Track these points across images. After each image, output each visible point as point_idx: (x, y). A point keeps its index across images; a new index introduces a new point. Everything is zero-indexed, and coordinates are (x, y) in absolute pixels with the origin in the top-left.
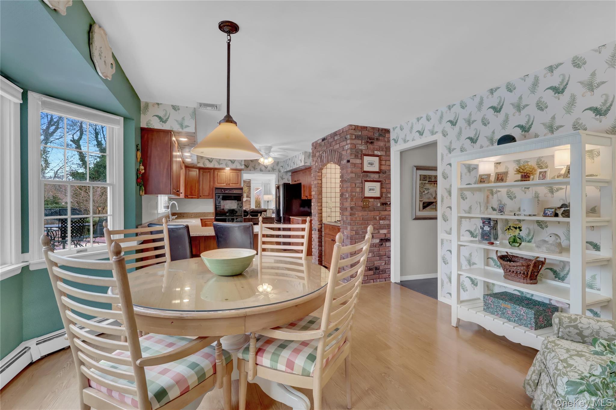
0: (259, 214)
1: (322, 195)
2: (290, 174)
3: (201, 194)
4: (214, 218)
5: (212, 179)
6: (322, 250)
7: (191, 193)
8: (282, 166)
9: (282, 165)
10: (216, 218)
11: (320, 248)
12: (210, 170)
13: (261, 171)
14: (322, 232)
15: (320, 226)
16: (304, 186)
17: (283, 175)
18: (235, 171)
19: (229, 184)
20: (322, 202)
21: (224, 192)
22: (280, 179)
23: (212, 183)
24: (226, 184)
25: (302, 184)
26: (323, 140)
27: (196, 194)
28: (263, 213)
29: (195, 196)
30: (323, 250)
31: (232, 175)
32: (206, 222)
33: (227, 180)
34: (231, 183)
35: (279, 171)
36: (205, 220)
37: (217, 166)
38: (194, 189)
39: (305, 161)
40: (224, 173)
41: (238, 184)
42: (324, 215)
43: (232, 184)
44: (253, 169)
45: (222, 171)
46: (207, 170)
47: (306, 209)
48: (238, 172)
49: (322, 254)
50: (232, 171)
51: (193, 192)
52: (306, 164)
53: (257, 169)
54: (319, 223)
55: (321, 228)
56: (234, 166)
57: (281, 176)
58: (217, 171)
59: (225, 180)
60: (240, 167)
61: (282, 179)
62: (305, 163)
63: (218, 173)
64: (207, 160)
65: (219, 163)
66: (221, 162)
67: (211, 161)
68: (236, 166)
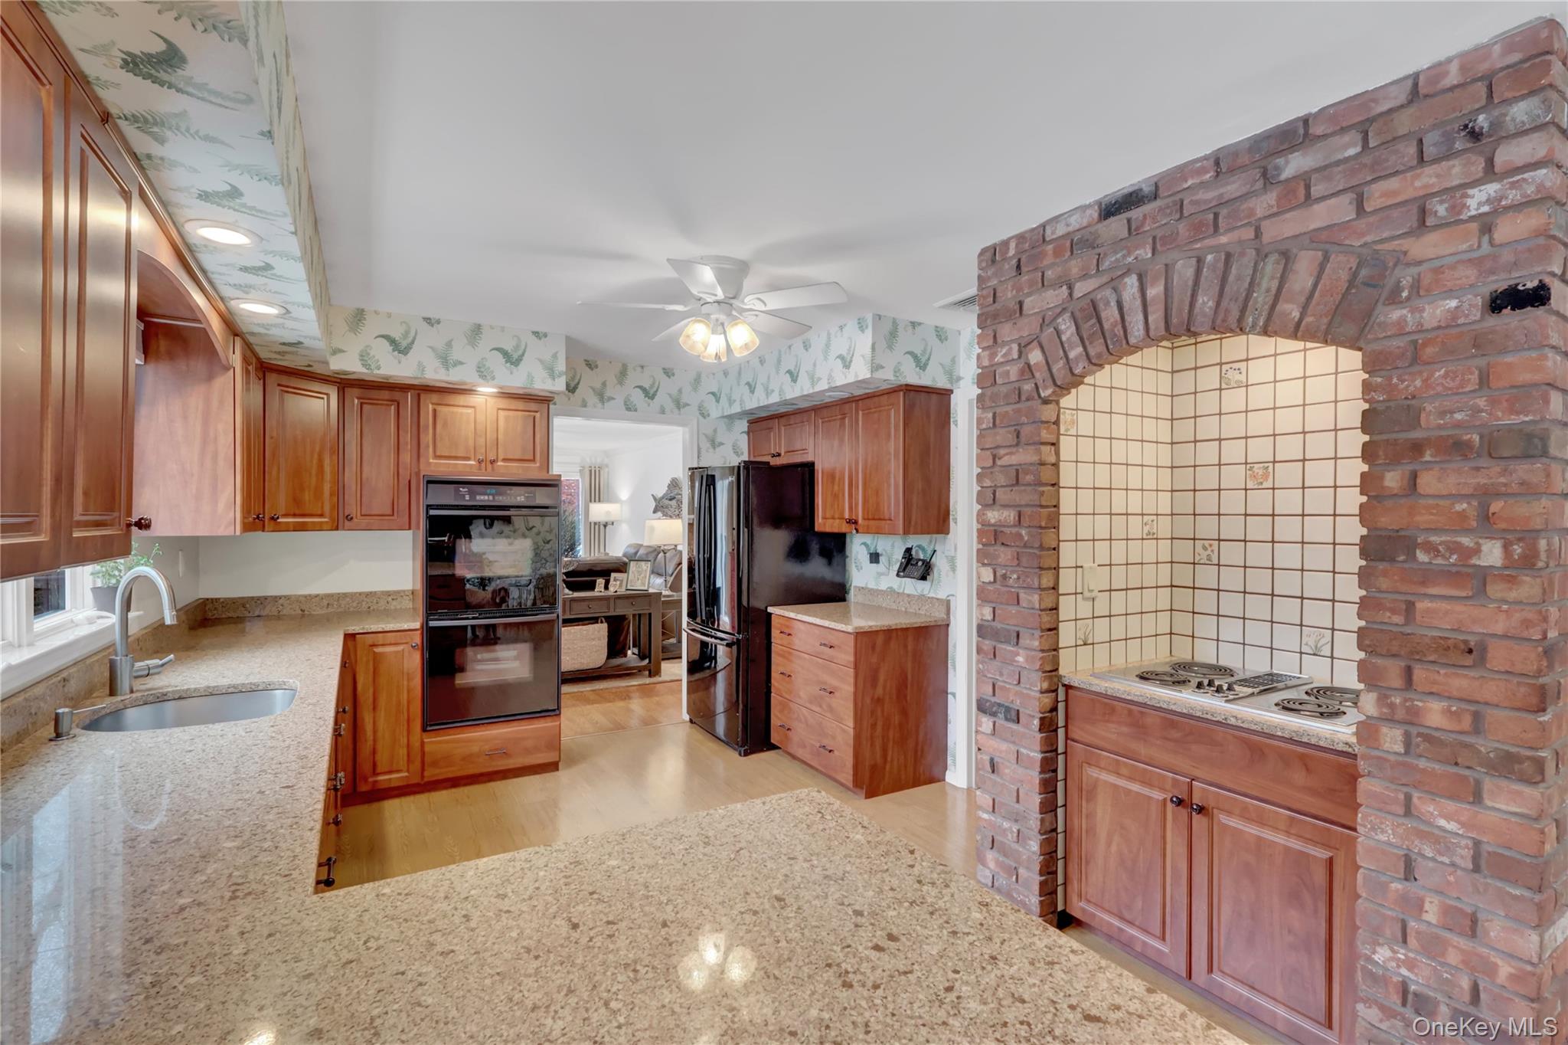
0: (600, 582)
1: (1057, 528)
2: (743, 425)
3: (352, 508)
4: (417, 625)
5: (407, 438)
6: (1055, 830)
7: (297, 501)
8: (713, 394)
9: (715, 390)
10: (432, 624)
11: (1049, 817)
12: (397, 395)
13: (628, 409)
14: (1056, 730)
15: (1047, 700)
16: (831, 476)
17: (715, 431)
18: (520, 405)
19: (493, 462)
20: (1057, 569)
21: (472, 497)
22: (705, 445)
23: (406, 457)
24: (480, 462)
25: (818, 467)
26: (1110, 210)
27: (327, 508)
28: (613, 575)
29: (321, 515)
31: (507, 418)
32: (378, 650)
33: (481, 441)
34: (501, 457)
35: (704, 414)
36: (370, 639)
37: (434, 374)
38: (314, 480)
39: (878, 361)
40: (470, 411)
41: (534, 460)
42: (1067, 635)
43: (504, 460)
44: (592, 400)
45: (461, 399)
46: (385, 394)
47: (816, 568)
48: (533, 406)
50: (505, 403)
51: (307, 496)
52: (880, 375)
53: (611, 399)
54: (1045, 685)
55: (1054, 709)
56: (517, 380)
57: (710, 432)
58: (435, 397)
59: (471, 443)
60: (549, 381)
61: (714, 444)
62: (876, 367)
63: (439, 408)
64: (385, 341)
65: (446, 362)
66: (455, 355)
67: (402, 348)
68: (530, 377)
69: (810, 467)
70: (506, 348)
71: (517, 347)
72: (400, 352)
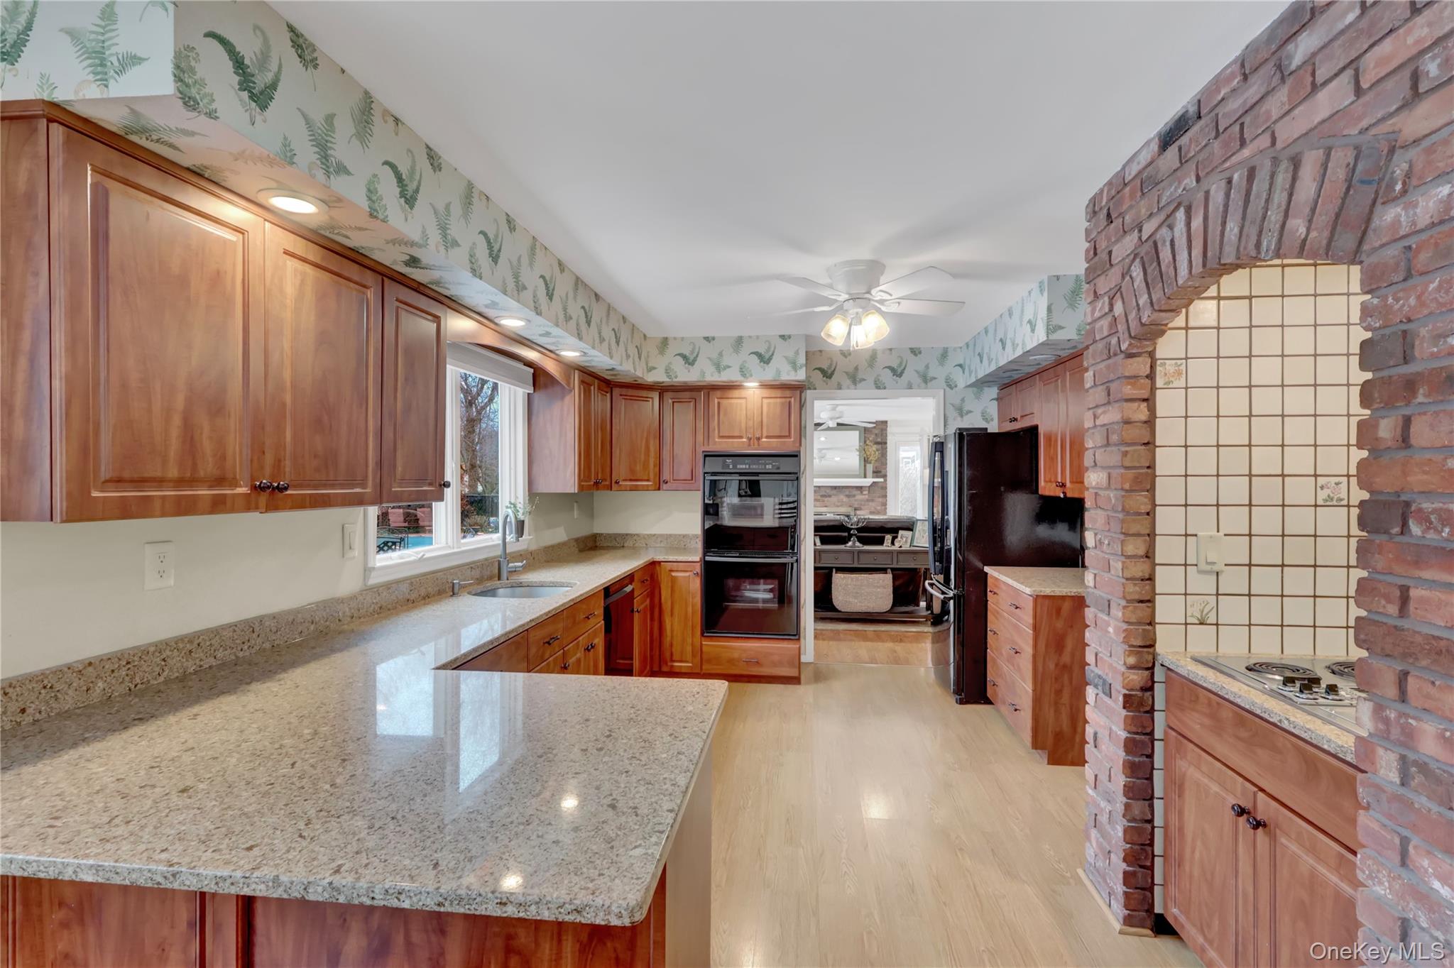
0: (888, 537)
2: (993, 392)
3: (666, 475)
4: (697, 559)
5: (700, 424)
6: (1151, 821)
7: (632, 471)
8: (960, 366)
9: (962, 362)
10: (708, 558)
11: (1139, 805)
12: (694, 394)
13: (878, 388)
14: (1152, 711)
16: (1049, 438)
17: (963, 400)
18: (778, 393)
19: (759, 439)
20: (1152, 535)
21: (735, 467)
22: (952, 413)
23: (700, 438)
24: (750, 439)
25: (1041, 431)
26: (1168, 139)
27: (652, 476)
28: (901, 532)
29: (648, 480)
30: (1158, 821)
31: (769, 404)
32: (673, 574)
33: (750, 423)
34: (765, 435)
35: (950, 385)
36: (668, 566)
37: (712, 377)
38: (643, 457)
40: (743, 401)
41: (789, 436)
42: (1166, 609)
43: (767, 437)
44: (847, 382)
45: (736, 393)
46: (687, 394)
47: (1060, 533)
48: (788, 393)
49: (1151, 844)
50: (766, 393)
51: (638, 468)
52: (1059, 336)
53: (863, 380)
54: (1132, 660)
55: (1149, 688)
56: (769, 374)
57: (958, 402)
58: (718, 393)
59: (743, 425)
60: (793, 373)
61: (961, 412)
62: (1051, 329)
63: (721, 401)
64: (679, 357)
65: (719, 368)
66: (725, 362)
67: (689, 361)
68: (778, 372)
69: (1033, 430)
70: (760, 351)
71: (768, 351)
72: (689, 364)
